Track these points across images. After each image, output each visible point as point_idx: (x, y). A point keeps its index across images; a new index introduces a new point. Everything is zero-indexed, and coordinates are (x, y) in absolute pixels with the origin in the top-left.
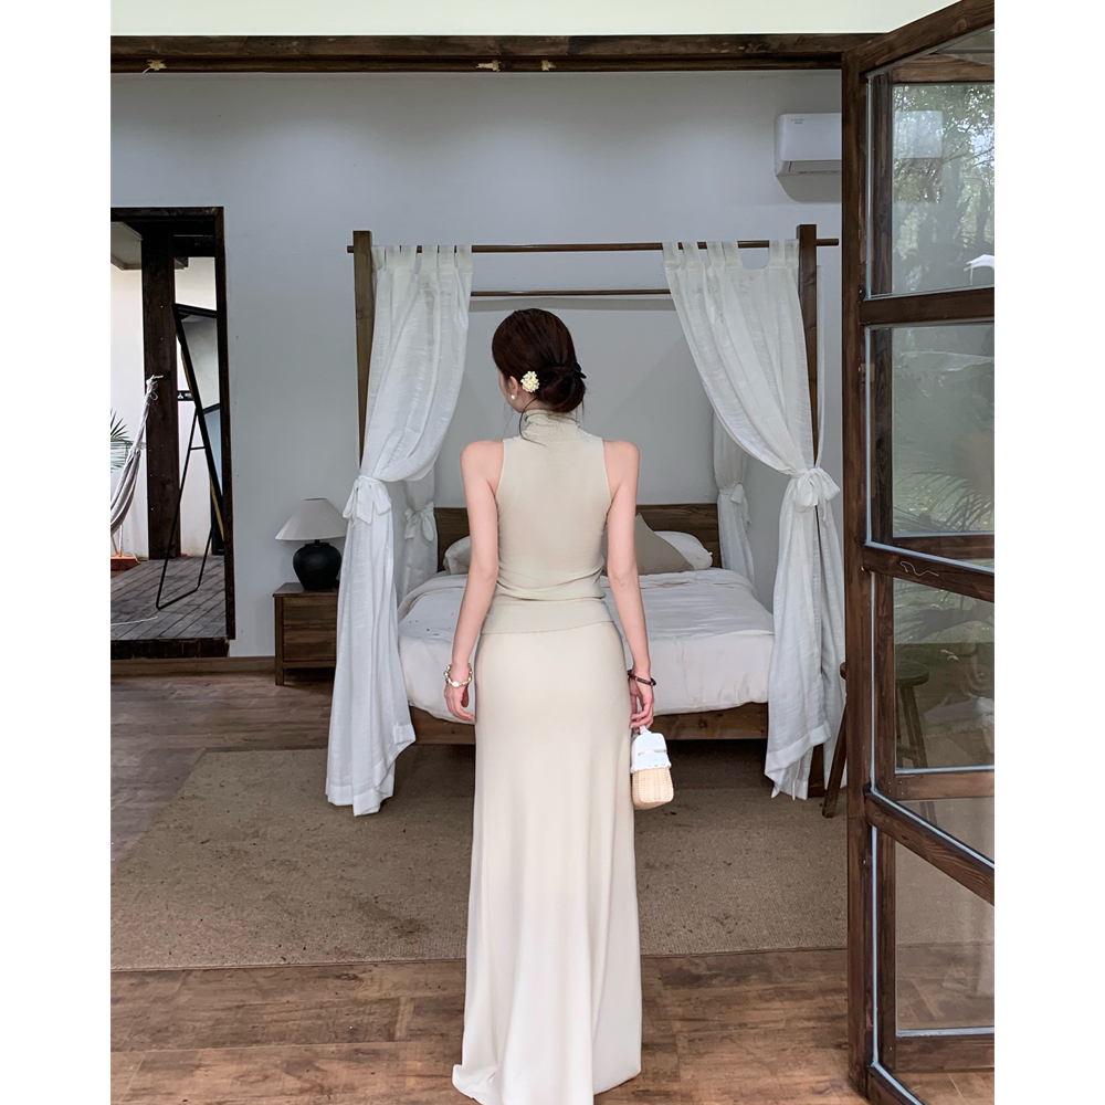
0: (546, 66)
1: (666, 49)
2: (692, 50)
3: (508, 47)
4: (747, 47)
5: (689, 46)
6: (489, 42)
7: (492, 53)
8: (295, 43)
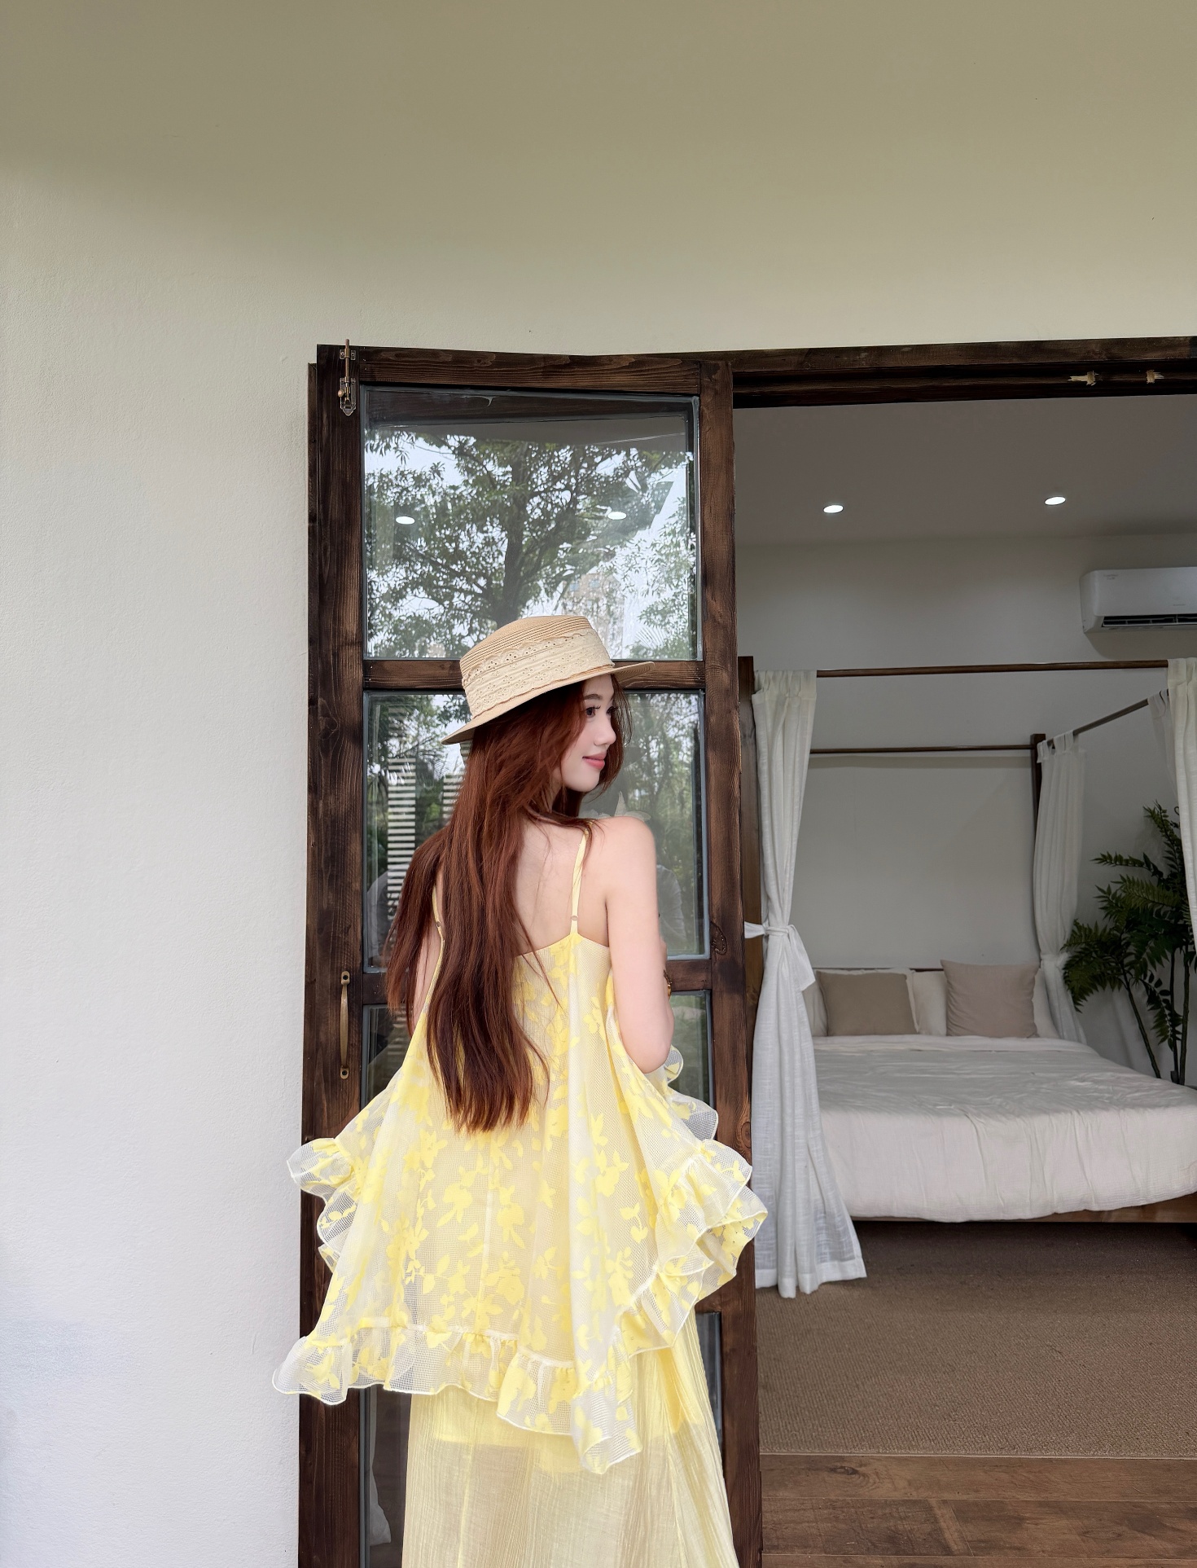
0: (1152, 377)
3: (1115, 351)
6: (1093, 346)
7: (1097, 359)
8: (863, 355)
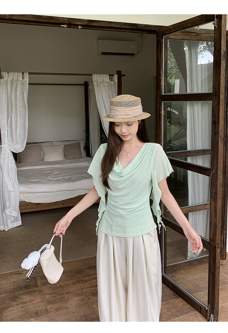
0: (80, 27)
1: (112, 25)
2: (119, 26)
3: (70, 21)
4: (133, 27)
5: (118, 25)
6: (65, 19)
7: (66, 22)
